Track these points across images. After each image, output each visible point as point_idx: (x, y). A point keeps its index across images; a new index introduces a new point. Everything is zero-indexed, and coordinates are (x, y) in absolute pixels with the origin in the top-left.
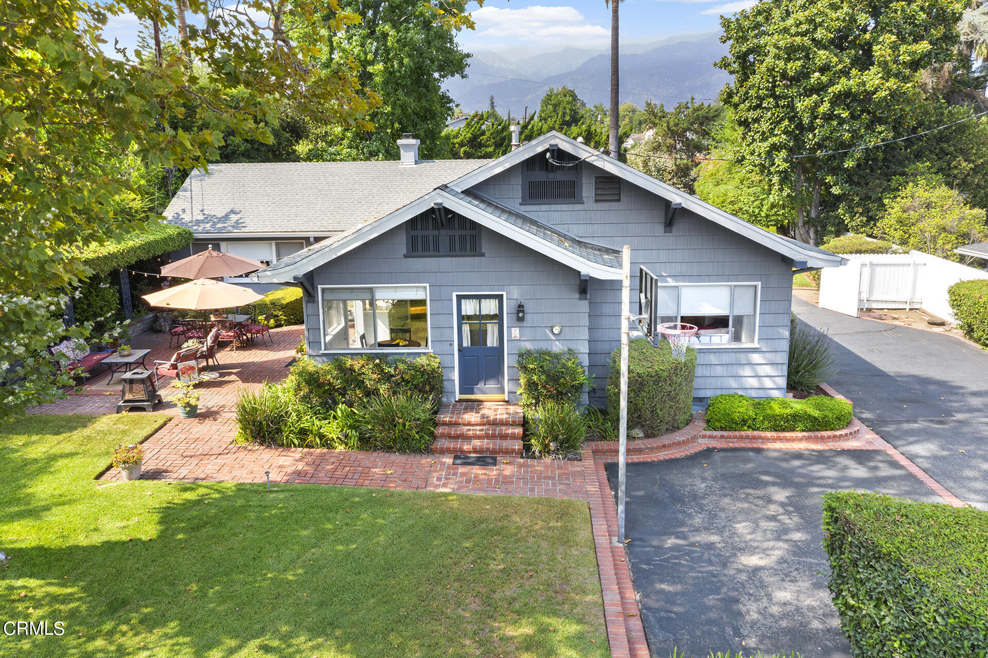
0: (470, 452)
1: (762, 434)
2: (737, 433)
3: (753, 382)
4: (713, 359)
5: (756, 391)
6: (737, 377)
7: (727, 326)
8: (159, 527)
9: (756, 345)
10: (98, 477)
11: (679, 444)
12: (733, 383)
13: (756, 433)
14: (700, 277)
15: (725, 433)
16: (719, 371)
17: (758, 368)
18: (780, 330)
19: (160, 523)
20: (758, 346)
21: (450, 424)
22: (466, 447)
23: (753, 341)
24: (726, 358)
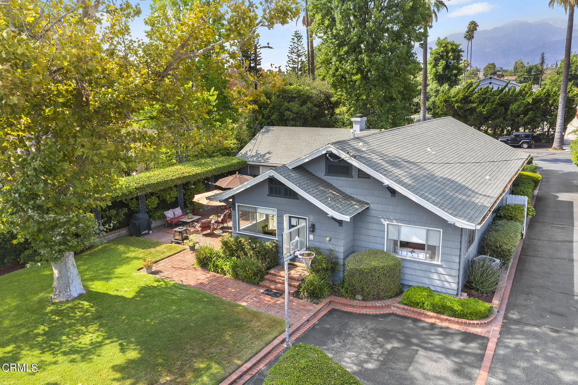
0: (273, 289)
1: (425, 312)
2: (412, 309)
3: (438, 283)
4: (416, 266)
5: (440, 288)
6: (430, 278)
7: (424, 249)
8: (135, 294)
9: (439, 263)
10: (138, 270)
11: (376, 307)
12: (427, 281)
13: (422, 311)
14: (409, 222)
15: (406, 307)
16: (419, 273)
17: (441, 276)
18: (454, 257)
19: (137, 293)
20: (441, 264)
21: (273, 274)
22: (273, 287)
23: (438, 261)
24: (424, 267)
